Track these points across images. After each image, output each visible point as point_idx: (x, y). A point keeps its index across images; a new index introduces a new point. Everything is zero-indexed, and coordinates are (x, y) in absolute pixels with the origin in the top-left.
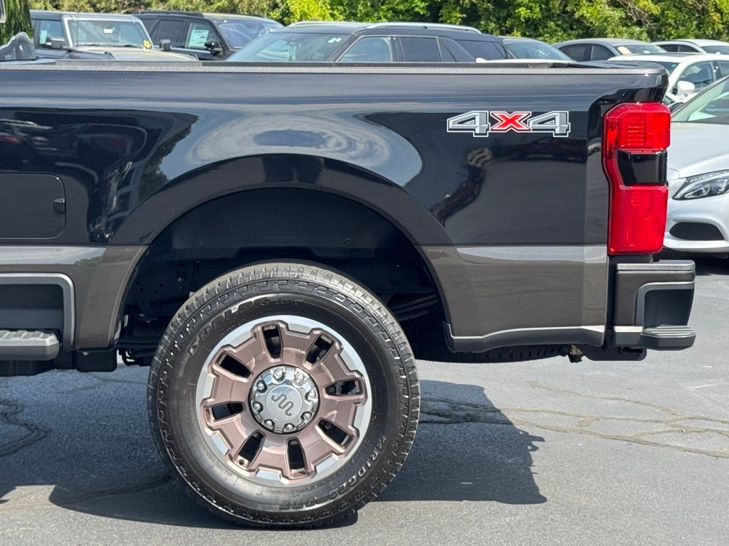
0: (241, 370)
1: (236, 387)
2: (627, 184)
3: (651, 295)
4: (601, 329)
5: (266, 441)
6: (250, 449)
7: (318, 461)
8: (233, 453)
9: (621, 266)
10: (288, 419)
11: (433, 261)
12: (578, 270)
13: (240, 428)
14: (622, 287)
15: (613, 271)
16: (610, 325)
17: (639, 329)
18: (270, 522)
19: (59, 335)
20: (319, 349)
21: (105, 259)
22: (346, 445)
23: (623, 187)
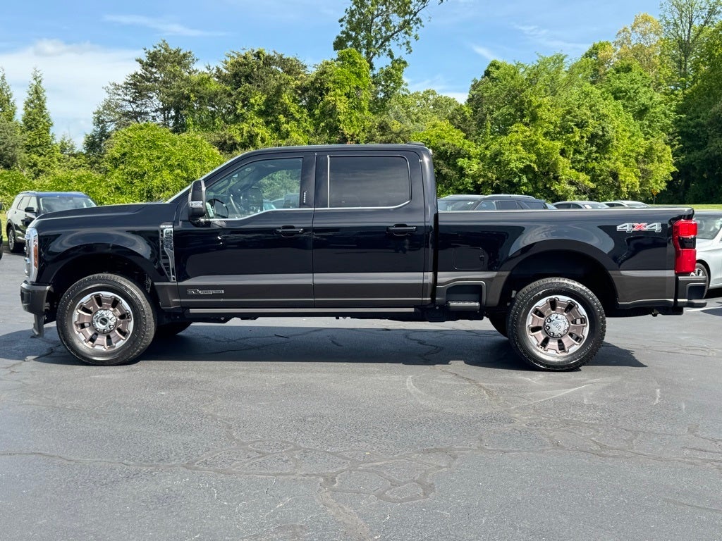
0: (541, 315)
1: (540, 321)
2: (682, 248)
3: (691, 288)
4: (672, 300)
5: (550, 340)
6: (545, 343)
7: (569, 347)
8: (539, 344)
9: (680, 277)
10: (559, 332)
11: (613, 276)
12: (664, 279)
13: (541, 336)
14: (680, 285)
15: (677, 279)
16: (676, 299)
17: (686, 300)
18: (561, 369)
19: (480, 302)
20: (570, 308)
21: (497, 276)
22: (579, 342)
23: (680, 249)
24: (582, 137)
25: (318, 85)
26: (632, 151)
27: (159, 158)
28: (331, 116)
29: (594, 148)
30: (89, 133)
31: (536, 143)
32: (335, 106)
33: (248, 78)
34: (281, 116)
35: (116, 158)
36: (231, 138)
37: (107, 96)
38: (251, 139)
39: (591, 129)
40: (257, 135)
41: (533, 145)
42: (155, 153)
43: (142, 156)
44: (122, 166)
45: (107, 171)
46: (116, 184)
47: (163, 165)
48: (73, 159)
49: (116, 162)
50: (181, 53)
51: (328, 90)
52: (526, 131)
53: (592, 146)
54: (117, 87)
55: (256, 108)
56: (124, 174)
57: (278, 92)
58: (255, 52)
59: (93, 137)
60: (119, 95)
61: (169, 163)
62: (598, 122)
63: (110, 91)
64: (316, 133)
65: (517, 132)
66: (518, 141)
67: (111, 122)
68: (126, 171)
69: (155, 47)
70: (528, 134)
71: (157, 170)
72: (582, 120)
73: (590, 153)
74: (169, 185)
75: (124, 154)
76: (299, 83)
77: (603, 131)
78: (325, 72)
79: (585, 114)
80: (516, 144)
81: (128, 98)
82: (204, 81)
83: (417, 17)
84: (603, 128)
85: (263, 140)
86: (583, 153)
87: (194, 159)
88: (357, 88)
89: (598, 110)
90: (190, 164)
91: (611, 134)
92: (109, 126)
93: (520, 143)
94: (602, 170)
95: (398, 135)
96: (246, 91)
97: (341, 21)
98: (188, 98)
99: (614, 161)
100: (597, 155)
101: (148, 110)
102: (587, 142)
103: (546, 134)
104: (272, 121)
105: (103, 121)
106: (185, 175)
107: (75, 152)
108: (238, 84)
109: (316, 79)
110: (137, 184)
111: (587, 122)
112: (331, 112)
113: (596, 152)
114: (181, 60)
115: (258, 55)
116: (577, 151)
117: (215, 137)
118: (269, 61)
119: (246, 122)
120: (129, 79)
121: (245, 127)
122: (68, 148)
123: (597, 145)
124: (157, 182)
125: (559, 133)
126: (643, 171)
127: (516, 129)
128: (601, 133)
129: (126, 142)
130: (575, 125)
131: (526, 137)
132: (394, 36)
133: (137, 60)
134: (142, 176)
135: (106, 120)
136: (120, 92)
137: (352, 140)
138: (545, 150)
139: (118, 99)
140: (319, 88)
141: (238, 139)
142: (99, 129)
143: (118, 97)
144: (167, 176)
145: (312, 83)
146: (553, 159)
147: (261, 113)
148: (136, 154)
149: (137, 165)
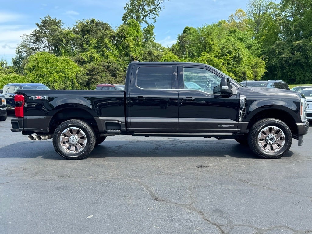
24: (230, 58)
25: (120, 35)
26: (250, 63)
27: (51, 68)
28: (127, 49)
29: (235, 62)
30: (14, 58)
31: (212, 60)
32: (129, 44)
33: (88, 32)
34: (105, 49)
35: (30, 68)
36: (82, 59)
37: (22, 40)
38: (91, 59)
39: (234, 54)
40: (94, 57)
41: (211, 61)
42: (49, 65)
43: (43, 67)
44: (33, 72)
45: (26, 74)
46: (31, 80)
47: (53, 71)
48: (7, 69)
49: (31, 70)
50: (57, 21)
51: (125, 37)
52: (208, 55)
53: (234, 61)
54: (27, 36)
55: (93, 45)
56: (35, 76)
57: (103, 38)
58: (91, 20)
59: (16, 59)
60: (28, 40)
61: (56, 70)
62: (236, 51)
63: (24, 38)
64: (121, 56)
65: (204, 56)
66: (205, 59)
67: (24, 52)
68: (35, 74)
69: (45, 18)
70: (209, 56)
71: (51, 73)
72: (230, 50)
73: (233, 64)
74: (57, 80)
75: (34, 66)
76: (112, 34)
77: (238, 55)
78: (123, 29)
79: (231, 48)
80: (204, 61)
81: (32, 41)
82: (68, 33)
83: (159, 6)
84: (238, 54)
85: (97, 60)
86: (231, 64)
87: (67, 68)
88: (137, 36)
89: (236, 46)
90: (66, 70)
91: (242, 56)
92: (24, 54)
93: (206, 60)
94: (238, 72)
95: (157, 57)
96: (88, 37)
97: (125, 8)
98: (62, 41)
99: (243, 67)
100: (236, 65)
101: (41, 47)
102: (232, 60)
103: (216, 56)
104: (100, 51)
105: (21, 52)
106: (64, 75)
107: (8, 66)
108: (84, 35)
109: (120, 32)
110: (41, 80)
111: (232, 51)
112: (127, 47)
113: (236, 64)
114: (57, 23)
115: (93, 22)
116: (228, 64)
117: (75, 58)
118: (97, 24)
119: (88, 52)
120: (33, 32)
121: (89, 54)
122: (4, 64)
123: (236, 61)
124: (51, 79)
125: (221, 56)
126: (255, 72)
127: (204, 54)
128: (238, 56)
129: (35, 61)
130: (227, 53)
131: (208, 57)
132: (148, 15)
133: (36, 24)
134: (44, 76)
135: (22, 51)
136: (28, 38)
137: (137, 59)
138: (216, 63)
139: (27, 42)
140: (121, 37)
141: (86, 59)
142: (19, 56)
143: (27, 41)
144: (56, 76)
145: (118, 34)
146: (220, 67)
147: (95, 48)
148: (40, 66)
149: (41, 71)
